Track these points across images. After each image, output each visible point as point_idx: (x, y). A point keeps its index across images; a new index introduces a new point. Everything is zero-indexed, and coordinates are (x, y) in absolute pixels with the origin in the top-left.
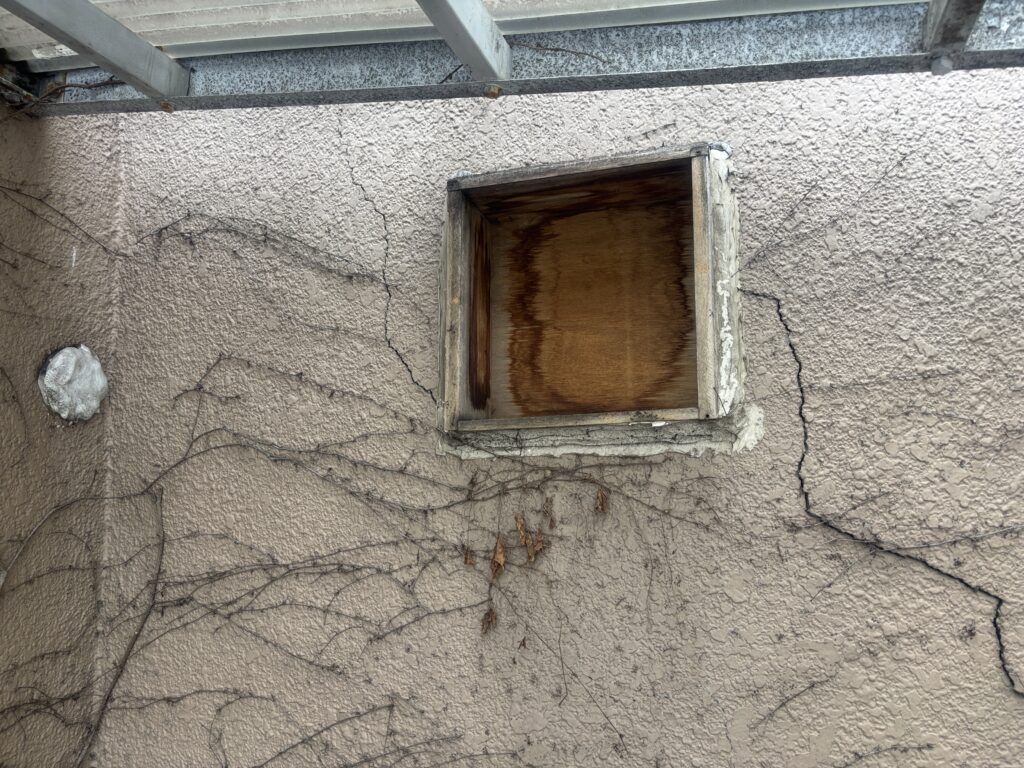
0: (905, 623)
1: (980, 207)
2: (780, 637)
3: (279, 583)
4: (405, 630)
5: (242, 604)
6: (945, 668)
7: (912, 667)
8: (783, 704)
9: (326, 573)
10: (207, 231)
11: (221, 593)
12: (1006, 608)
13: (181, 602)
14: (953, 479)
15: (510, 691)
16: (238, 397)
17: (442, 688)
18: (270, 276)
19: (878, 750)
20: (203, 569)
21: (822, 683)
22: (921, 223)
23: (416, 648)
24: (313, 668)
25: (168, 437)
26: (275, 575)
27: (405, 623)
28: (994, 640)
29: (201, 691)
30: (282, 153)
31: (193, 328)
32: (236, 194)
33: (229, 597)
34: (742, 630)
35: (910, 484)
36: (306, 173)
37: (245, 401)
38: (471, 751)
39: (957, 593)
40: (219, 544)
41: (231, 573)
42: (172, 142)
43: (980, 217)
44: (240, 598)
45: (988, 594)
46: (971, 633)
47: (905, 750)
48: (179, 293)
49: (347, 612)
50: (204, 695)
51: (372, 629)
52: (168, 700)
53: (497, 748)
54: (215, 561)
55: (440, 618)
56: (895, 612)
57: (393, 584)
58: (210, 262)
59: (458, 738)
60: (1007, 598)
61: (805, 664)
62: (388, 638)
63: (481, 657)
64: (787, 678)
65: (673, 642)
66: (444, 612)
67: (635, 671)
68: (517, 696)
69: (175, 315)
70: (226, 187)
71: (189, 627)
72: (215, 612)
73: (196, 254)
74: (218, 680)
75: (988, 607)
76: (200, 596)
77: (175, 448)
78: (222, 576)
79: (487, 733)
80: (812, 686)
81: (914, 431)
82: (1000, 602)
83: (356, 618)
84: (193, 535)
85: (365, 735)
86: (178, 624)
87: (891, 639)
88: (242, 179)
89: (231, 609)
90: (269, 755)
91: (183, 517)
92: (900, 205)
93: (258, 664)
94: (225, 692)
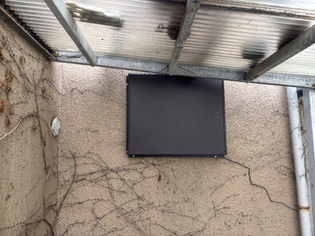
0: (235, 174)
1: (247, 102)
2: (215, 178)
3: (109, 174)
4: (141, 182)
5: (99, 179)
6: (242, 181)
7: (237, 181)
8: (216, 190)
9: (121, 171)
10: (86, 90)
11: (93, 177)
12: (250, 170)
13: (82, 180)
14: (243, 149)
15: (164, 192)
16: (97, 131)
17: (149, 193)
18: (105, 103)
19: (231, 196)
20: (88, 172)
21: (222, 185)
22: (238, 104)
23: (143, 186)
24: (118, 192)
25: (76, 140)
26: (108, 172)
27: (140, 180)
28: (249, 176)
29: (89, 200)
30: (107, 74)
31: (83, 114)
32: (94, 82)
33: (95, 178)
34: (209, 177)
35: (236, 150)
36: (113, 80)
37: (99, 132)
38: (156, 206)
39: (243, 168)
40: (92, 165)
41: (96, 172)
42: (75, 67)
43: (247, 104)
44: (99, 178)
45: (248, 168)
46: (245, 175)
47: (235, 196)
48: (78, 105)
49: (126, 179)
50: (89, 201)
51: (133, 182)
52: (79, 203)
53: (162, 204)
54: (91, 170)
55: (149, 179)
56: (234, 172)
57: (138, 172)
58: (87, 98)
59: (153, 203)
60: (251, 169)
61: (220, 182)
62: (137, 184)
63: (158, 186)
64: (216, 185)
65: (196, 180)
66: (149, 177)
67: (189, 186)
68: (166, 194)
69: (77, 110)
70: (91, 80)
71: (84, 185)
72: (92, 182)
73: (83, 96)
74: (93, 197)
75: (248, 170)
76: (87, 178)
77: (79, 143)
78: (93, 173)
79: (159, 202)
80: (221, 186)
81: (237, 140)
82: (250, 169)
83: (129, 180)
84: (85, 164)
85: (131, 205)
86: (81, 185)
87: (233, 177)
88: (96, 79)
89: (96, 180)
90: (107, 212)
91: (82, 160)
92: (235, 100)
93: (104, 192)
94: (96, 199)
